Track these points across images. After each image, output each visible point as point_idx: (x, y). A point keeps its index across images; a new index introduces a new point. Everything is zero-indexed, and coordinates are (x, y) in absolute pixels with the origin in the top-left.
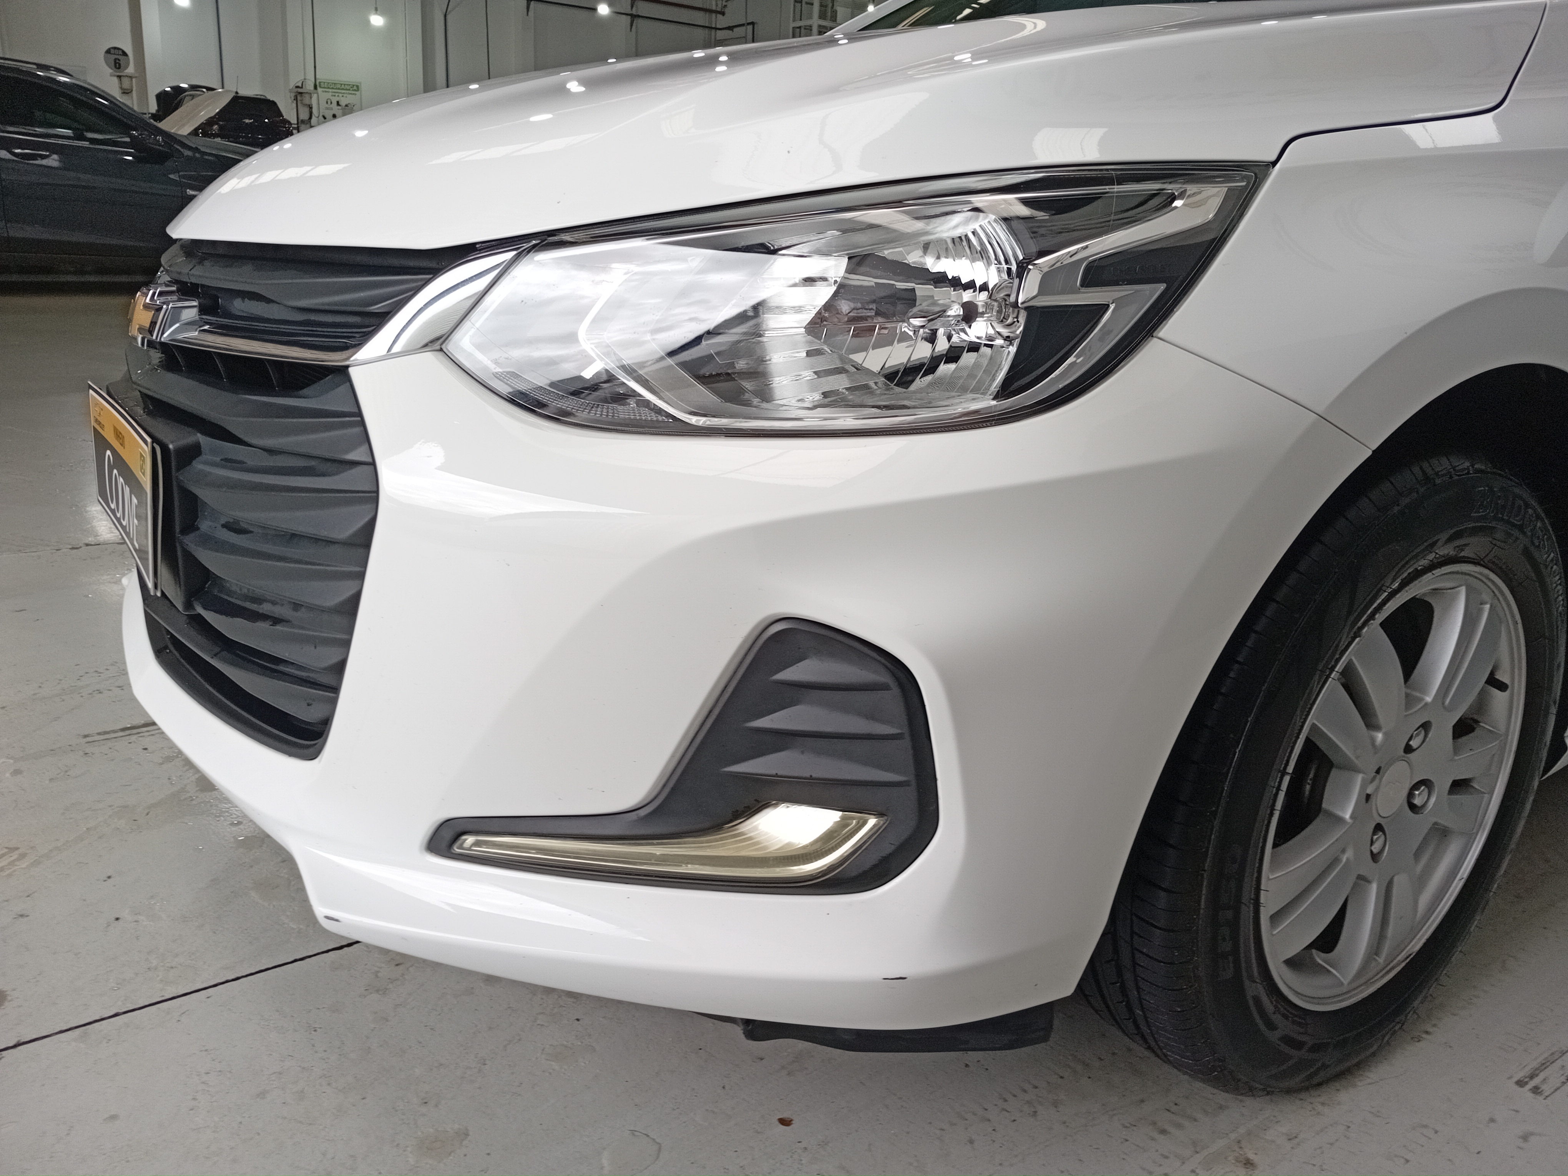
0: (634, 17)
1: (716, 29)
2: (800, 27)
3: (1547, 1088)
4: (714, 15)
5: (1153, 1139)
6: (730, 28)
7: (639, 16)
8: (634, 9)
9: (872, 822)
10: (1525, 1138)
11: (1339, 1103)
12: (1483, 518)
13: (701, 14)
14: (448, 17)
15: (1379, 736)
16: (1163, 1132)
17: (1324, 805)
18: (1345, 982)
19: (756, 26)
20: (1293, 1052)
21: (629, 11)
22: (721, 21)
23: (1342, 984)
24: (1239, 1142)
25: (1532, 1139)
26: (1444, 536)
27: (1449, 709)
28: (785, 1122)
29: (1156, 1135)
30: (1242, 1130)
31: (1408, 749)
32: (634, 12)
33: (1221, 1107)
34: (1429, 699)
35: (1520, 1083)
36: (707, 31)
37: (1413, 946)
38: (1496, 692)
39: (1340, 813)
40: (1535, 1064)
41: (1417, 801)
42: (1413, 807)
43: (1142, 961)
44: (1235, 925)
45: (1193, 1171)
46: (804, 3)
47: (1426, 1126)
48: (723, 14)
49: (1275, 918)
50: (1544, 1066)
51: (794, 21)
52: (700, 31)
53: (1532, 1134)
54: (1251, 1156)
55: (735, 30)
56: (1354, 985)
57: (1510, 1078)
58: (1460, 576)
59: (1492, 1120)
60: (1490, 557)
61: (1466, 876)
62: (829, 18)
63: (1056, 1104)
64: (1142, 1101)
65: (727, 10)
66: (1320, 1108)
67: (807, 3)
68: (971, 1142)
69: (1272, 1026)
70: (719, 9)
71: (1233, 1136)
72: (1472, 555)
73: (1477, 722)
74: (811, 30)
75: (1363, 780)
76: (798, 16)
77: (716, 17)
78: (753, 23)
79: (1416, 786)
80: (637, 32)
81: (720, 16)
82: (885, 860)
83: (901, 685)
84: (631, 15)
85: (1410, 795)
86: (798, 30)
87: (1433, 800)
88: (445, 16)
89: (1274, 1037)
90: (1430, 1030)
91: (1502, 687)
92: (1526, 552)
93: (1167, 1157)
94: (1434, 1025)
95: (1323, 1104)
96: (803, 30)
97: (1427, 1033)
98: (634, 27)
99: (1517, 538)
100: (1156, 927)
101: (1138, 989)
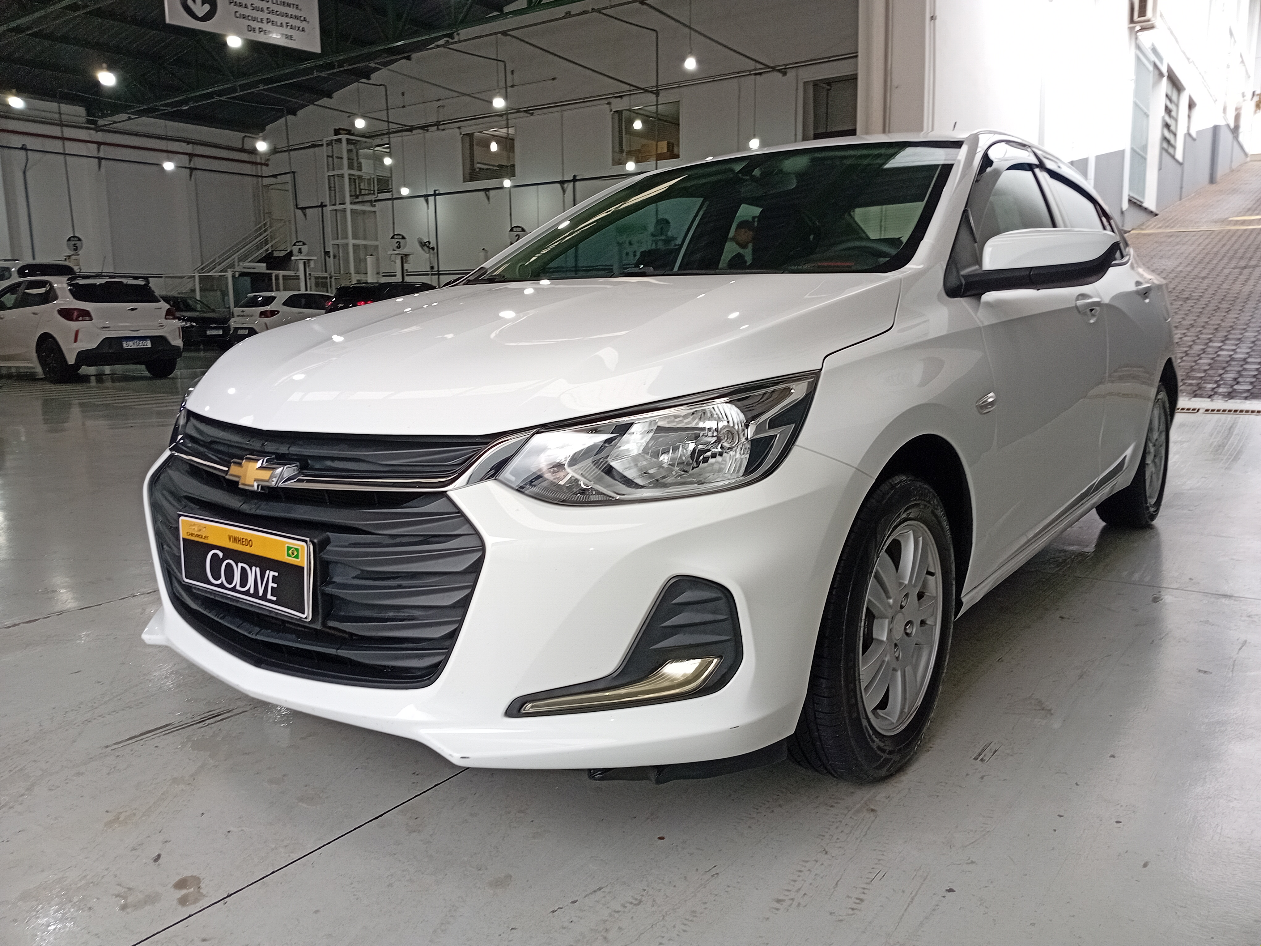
0: (192, 169)
1: (263, 177)
2: (333, 176)
3: (986, 759)
4: (259, 166)
5: (828, 810)
6: (275, 176)
7: (196, 169)
8: (192, 163)
9: (715, 660)
10: (982, 778)
11: (903, 781)
12: (915, 500)
13: (248, 166)
14: (28, 174)
15: (891, 601)
16: (832, 806)
17: (874, 636)
18: (895, 722)
19: (296, 174)
20: (882, 754)
21: (187, 165)
22: (266, 171)
23: (893, 723)
24: (866, 803)
25: (985, 778)
26: (903, 509)
27: (915, 586)
28: (661, 838)
29: (830, 808)
30: (865, 799)
31: (902, 607)
32: (192, 165)
33: (853, 793)
34: (906, 582)
35: (976, 759)
36: (254, 179)
37: (918, 703)
38: (929, 577)
39: (881, 638)
40: (979, 751)
41: (908, 631)
42: (907, 634)
43: (819, 715)
44: (854, 690)
45: (851, 818)
46: (335, 158)
47: (941, 782)
48: (267, 165)
49: (866, 689)
50: (983, 750)
51: (328, 171)
52: (250, 178)
53: (984, 776)
54: (872, 807)
55: (279, 177)
56: (899, 723)
57: (971, 757)
58: (909, 527)
59: (967, 775)
60: (919, 516)
61: (933, 666)
62: (356, 168)
63: (780, 806)
64: (817, 797)
65: (270, 163)
66: (895, 785)
67: (337, 157)
68: (750, 827)
69: (873, 741)
70: (263, 162)
71: (862, 802)
72: (913, 517)
73: (924, 593)
74: (343, 177)
75: (889, 621)
76: (331, 167)
77: (261, 169)
78: (293, 172)
79: (906, 625)
80: (195, 179)
81: (264, 167)
82: (724, 676)
83: (726, 597)
84: (190, 168)
85: (905, 629)
86: (332, 178)
87: (914, 630)
88: (24, 173)
89: (874, 746)
90: (932, 746)
91: (932, 574)
92: (933, 512)
93: (837, 815)
94: (933, 744)
95: (896, 783)
96: (336, 178)
97: (931, 747)
98: (193, 178)
99: (928, 507)
100: (824, 697)
101: (818, 730)
